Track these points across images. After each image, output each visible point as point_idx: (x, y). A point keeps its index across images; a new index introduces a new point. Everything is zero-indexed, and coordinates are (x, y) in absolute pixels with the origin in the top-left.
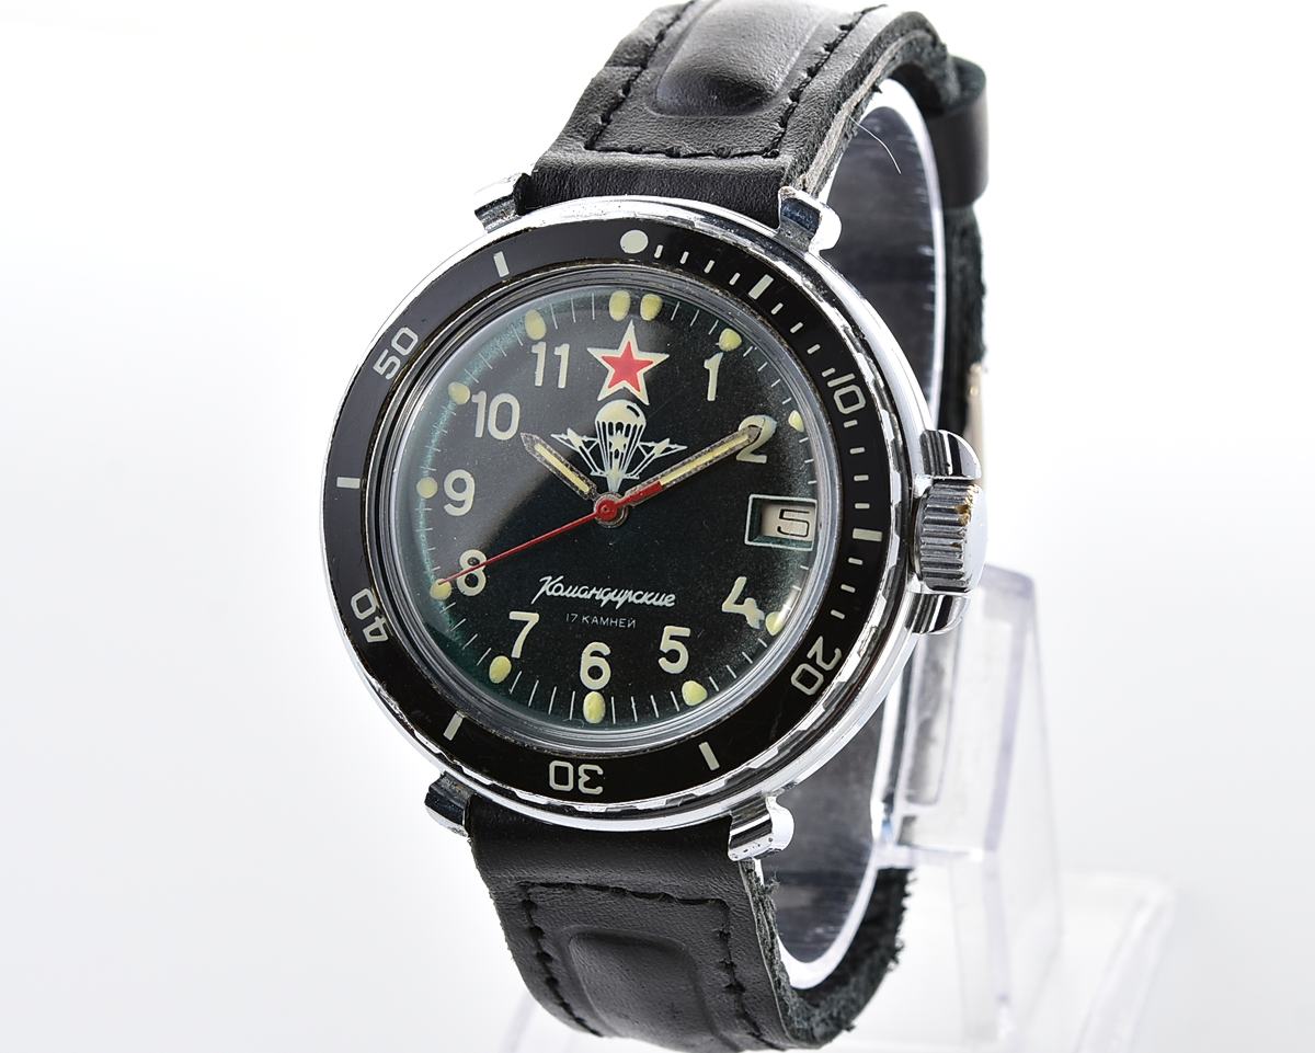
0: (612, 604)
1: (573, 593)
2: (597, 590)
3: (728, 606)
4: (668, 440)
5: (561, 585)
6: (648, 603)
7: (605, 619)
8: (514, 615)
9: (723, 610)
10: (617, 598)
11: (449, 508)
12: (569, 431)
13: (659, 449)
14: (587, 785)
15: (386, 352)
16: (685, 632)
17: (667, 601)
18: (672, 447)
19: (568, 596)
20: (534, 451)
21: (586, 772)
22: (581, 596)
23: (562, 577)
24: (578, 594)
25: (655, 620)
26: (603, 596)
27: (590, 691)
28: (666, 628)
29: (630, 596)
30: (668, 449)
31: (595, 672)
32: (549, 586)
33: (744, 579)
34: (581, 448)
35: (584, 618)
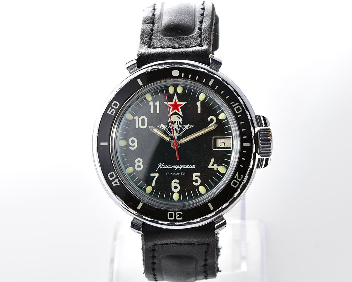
0: (178, 169)
1: (167, 167)
2: (174, 166)
3: (210, 166)
4: (189, 124)
5: (164, 165)
6: (188, 168)
7: (177, 173)
8: (152, 175)
9: (209, 168)
10: (180, 167)
11: (131, 148)
12: (161, 124)
13: (187, 127)
14: (178, 217)
15: (110, 108)
16: (199, 174)
17: (193, 167)
18: (190, 126)
19: (166, 168)
20: (153, 131)
21: (178, 214)
22: (170, 168)
23: (164, 163)
24: (169, 167)
25: (190, 172)
26: (176, 167)
27: (175, 192)
28: (194, 174)
29: (183, 166)
30: (189, 127)
31: (176, 187)
32: (160, 166)
33: (214, 159)
34: (165, 128)
35: (171, 174)
